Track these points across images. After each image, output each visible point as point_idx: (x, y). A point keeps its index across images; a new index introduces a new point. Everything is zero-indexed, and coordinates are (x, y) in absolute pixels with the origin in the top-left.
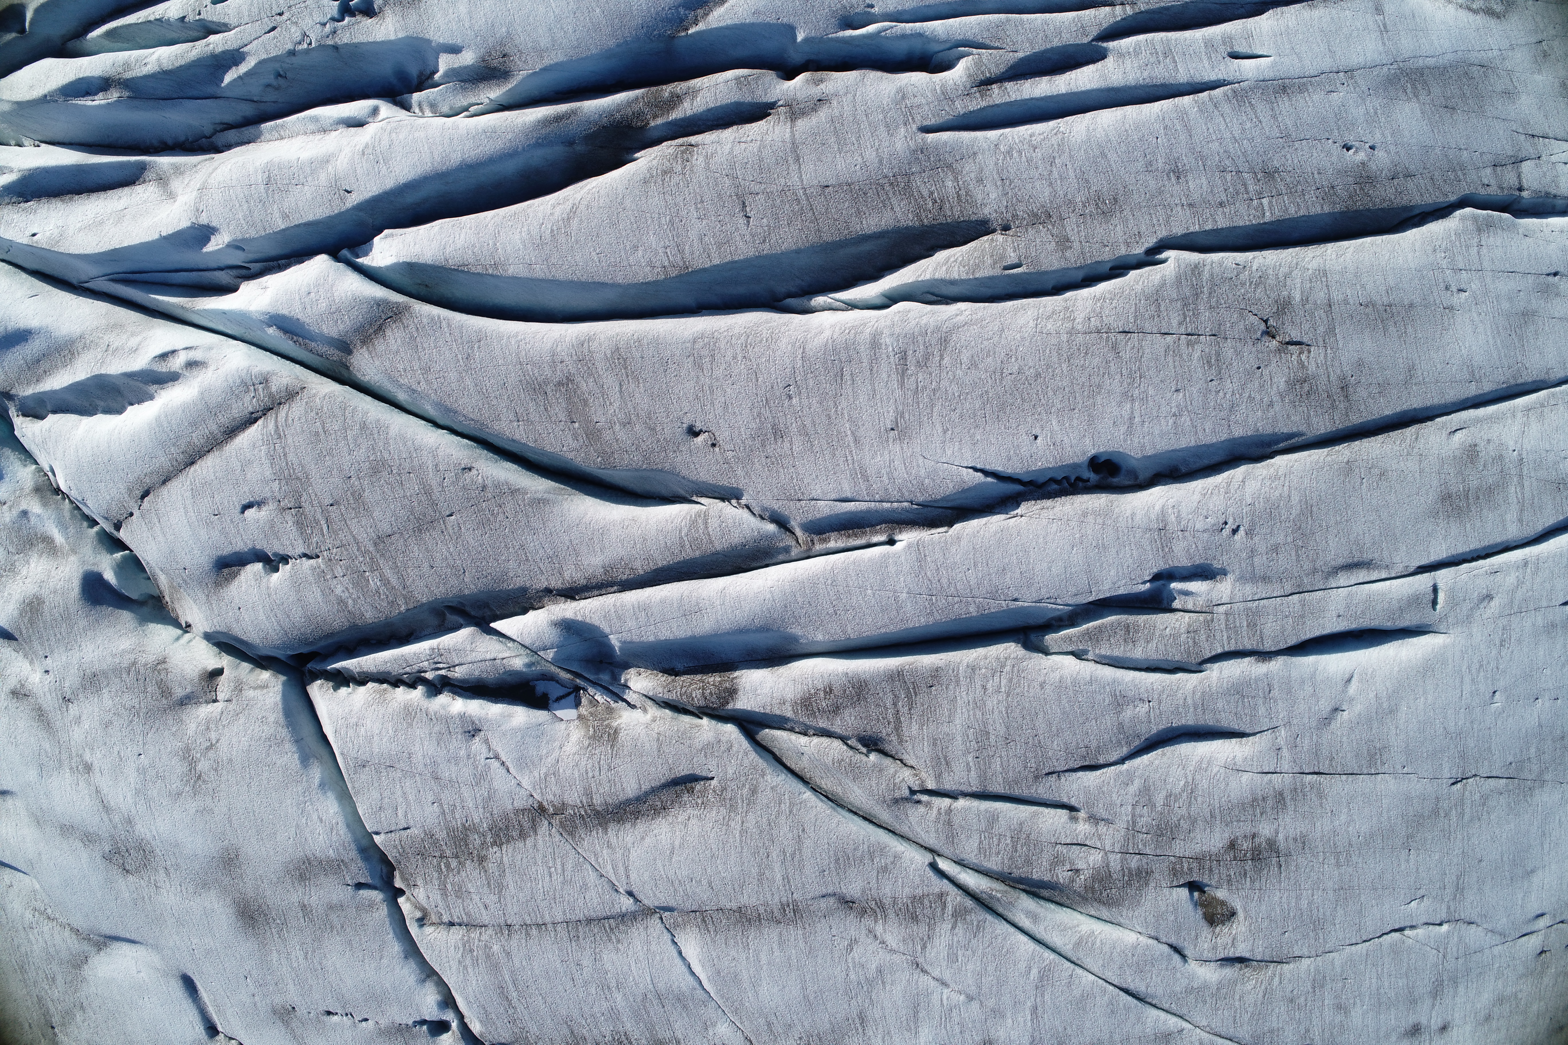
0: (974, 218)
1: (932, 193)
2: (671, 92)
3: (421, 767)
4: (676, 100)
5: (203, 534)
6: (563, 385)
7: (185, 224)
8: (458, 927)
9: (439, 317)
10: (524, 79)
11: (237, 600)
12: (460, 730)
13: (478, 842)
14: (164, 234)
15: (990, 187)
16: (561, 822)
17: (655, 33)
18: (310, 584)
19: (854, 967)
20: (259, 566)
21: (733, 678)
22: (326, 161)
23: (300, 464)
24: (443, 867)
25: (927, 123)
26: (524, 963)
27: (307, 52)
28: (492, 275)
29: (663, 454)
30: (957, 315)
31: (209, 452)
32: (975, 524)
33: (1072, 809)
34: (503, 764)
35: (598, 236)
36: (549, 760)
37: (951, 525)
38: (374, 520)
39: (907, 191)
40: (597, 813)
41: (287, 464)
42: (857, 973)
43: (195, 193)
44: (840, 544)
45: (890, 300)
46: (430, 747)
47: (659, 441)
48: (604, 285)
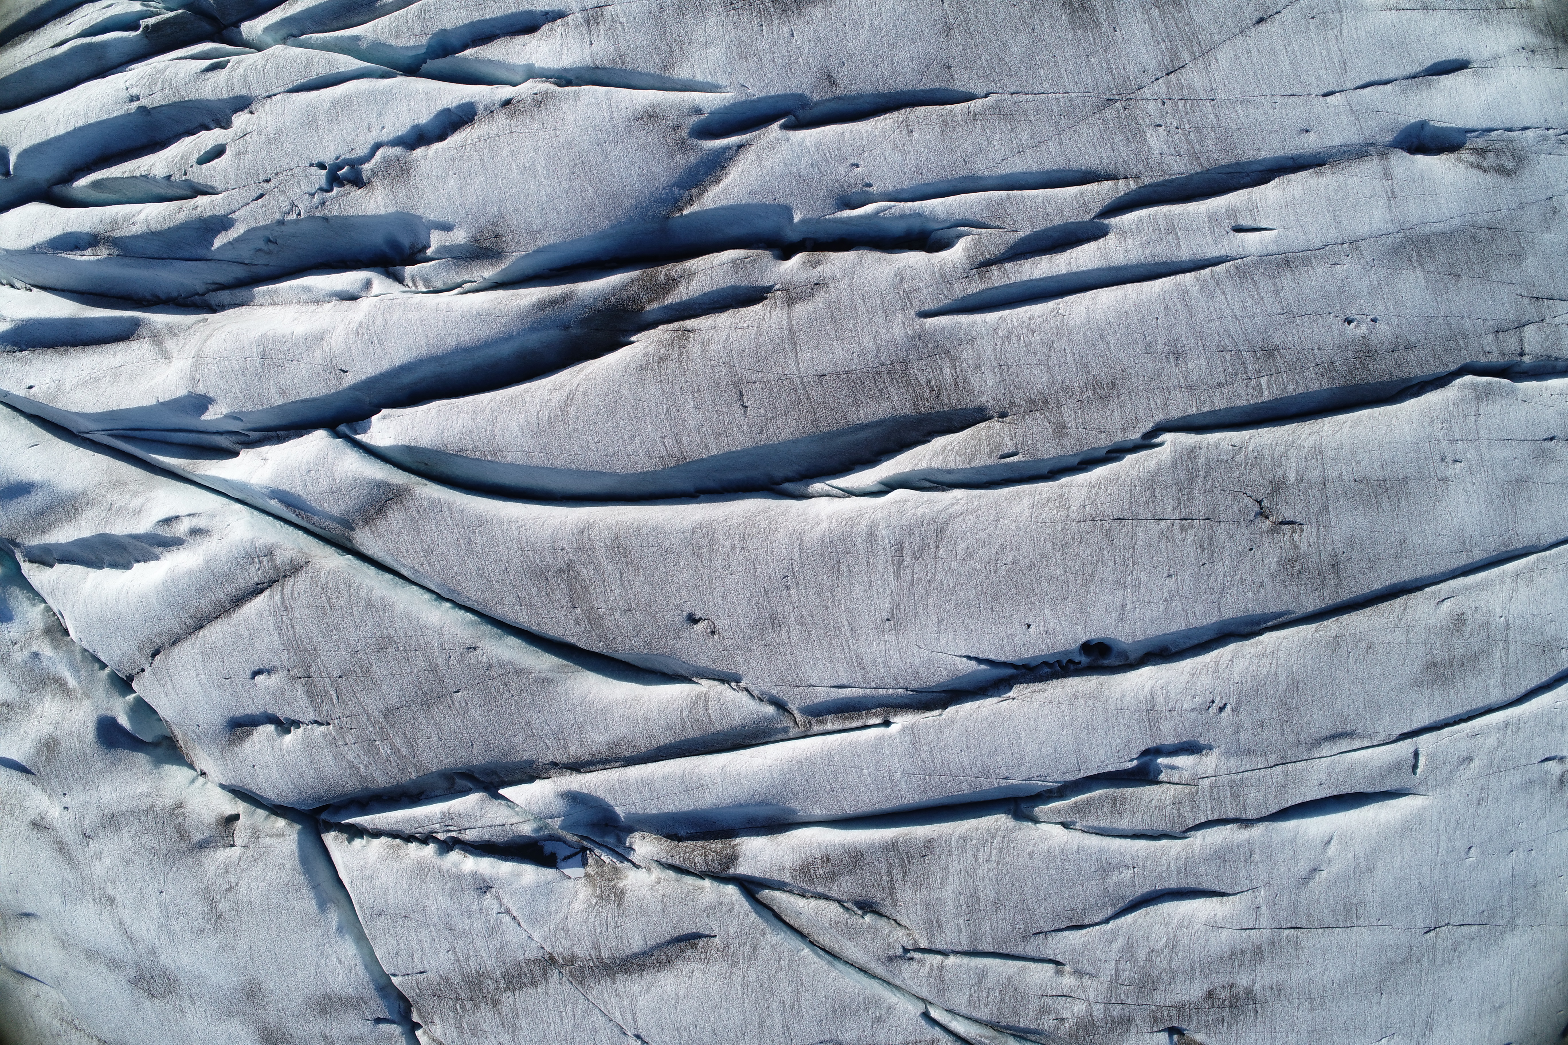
0: (971, 406)
1: (929, 381)
2: (666, 275)
3: (435, 919)
4: (671, 283)
5: (215, 695)
6: (564, 572)
7: (181, 392)
9: (440, 501)
10: (517, 260)
11: (250, 758)
12: (472, 887)
13: (492, 987)
14: (161, 400)
15: (988, 374)
16: (571, 972)
17: (650, 213)
18: (322, 749)
20: (271, 728)
21: (734, 845)
22: (320, 337)
23: (308, 636)
24: (458, 1008)
25: (926, 308)
27: (296, 222)
28: (491, 462)
29: (664, 640)
30: (953, 504)
31: (217, 618)
32: (967, 707)
33: (1057, 963)
34: (514, 918)
35: (595, 425)
36: (558, 916)
37: (944, 707)
38: (382, 693)
39: (905, 379)
40: (605, 965)
41: (295, 636)
43: (190, 361)
44: (837, 726)
45: (887, 487)
46: (444, 902)
47: (659, 628)
48: (602, 473)
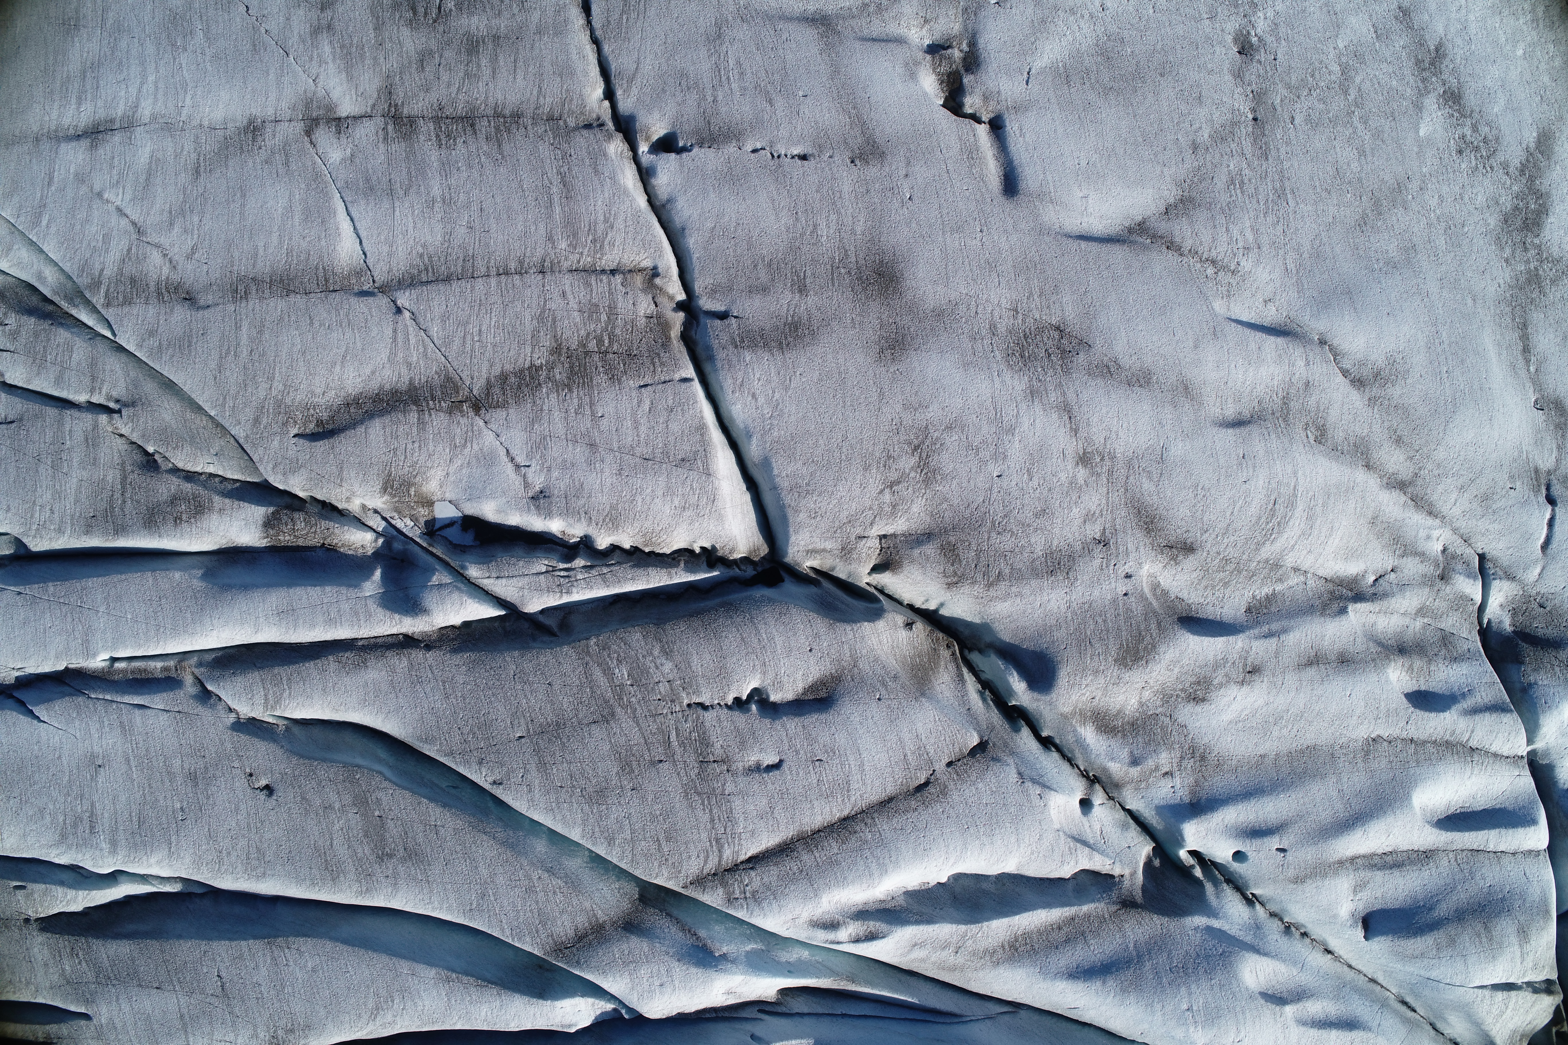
3: (609, 458)
5: (841, 739)
6: (387, 855)
8: (607, 268)
11: (813, 660)
12: (554, 499)
13: (557, 371)
15: (39, 958)
16: (458, 392)
18: (703, 676)
19: (193, 229)
20: (773, 698)
21: (267, 537)
23: (694, 808)
24: (606, 341)
25: (85, 1022)
26: (533, 228)
28: (453, 971)
29: (296, 773)
31: (819, 831)
32: (49, 668)
34: (512, 459)
35: (349, 988)
36: (459, 464)
37: (66, 670)
38: (610, 741)
40: (416, 402)
41: (711, 811)
42: (192, 223)
44: (154, 664)
45: (114, 877)
46: (592, 480)
47: (300, 786)
48: (345, 942)
